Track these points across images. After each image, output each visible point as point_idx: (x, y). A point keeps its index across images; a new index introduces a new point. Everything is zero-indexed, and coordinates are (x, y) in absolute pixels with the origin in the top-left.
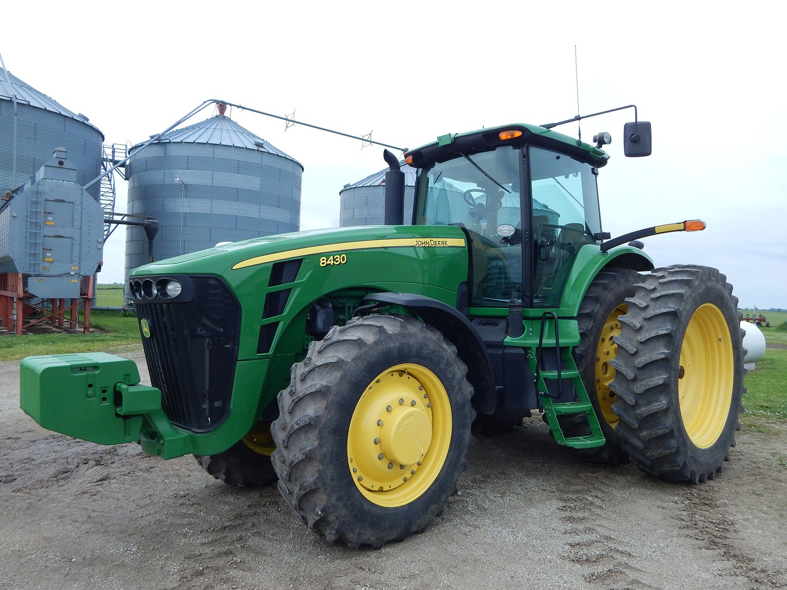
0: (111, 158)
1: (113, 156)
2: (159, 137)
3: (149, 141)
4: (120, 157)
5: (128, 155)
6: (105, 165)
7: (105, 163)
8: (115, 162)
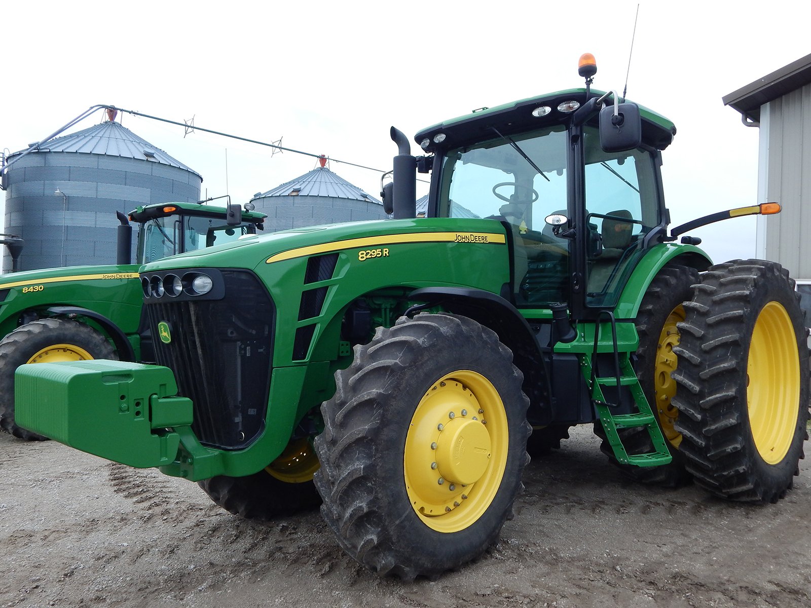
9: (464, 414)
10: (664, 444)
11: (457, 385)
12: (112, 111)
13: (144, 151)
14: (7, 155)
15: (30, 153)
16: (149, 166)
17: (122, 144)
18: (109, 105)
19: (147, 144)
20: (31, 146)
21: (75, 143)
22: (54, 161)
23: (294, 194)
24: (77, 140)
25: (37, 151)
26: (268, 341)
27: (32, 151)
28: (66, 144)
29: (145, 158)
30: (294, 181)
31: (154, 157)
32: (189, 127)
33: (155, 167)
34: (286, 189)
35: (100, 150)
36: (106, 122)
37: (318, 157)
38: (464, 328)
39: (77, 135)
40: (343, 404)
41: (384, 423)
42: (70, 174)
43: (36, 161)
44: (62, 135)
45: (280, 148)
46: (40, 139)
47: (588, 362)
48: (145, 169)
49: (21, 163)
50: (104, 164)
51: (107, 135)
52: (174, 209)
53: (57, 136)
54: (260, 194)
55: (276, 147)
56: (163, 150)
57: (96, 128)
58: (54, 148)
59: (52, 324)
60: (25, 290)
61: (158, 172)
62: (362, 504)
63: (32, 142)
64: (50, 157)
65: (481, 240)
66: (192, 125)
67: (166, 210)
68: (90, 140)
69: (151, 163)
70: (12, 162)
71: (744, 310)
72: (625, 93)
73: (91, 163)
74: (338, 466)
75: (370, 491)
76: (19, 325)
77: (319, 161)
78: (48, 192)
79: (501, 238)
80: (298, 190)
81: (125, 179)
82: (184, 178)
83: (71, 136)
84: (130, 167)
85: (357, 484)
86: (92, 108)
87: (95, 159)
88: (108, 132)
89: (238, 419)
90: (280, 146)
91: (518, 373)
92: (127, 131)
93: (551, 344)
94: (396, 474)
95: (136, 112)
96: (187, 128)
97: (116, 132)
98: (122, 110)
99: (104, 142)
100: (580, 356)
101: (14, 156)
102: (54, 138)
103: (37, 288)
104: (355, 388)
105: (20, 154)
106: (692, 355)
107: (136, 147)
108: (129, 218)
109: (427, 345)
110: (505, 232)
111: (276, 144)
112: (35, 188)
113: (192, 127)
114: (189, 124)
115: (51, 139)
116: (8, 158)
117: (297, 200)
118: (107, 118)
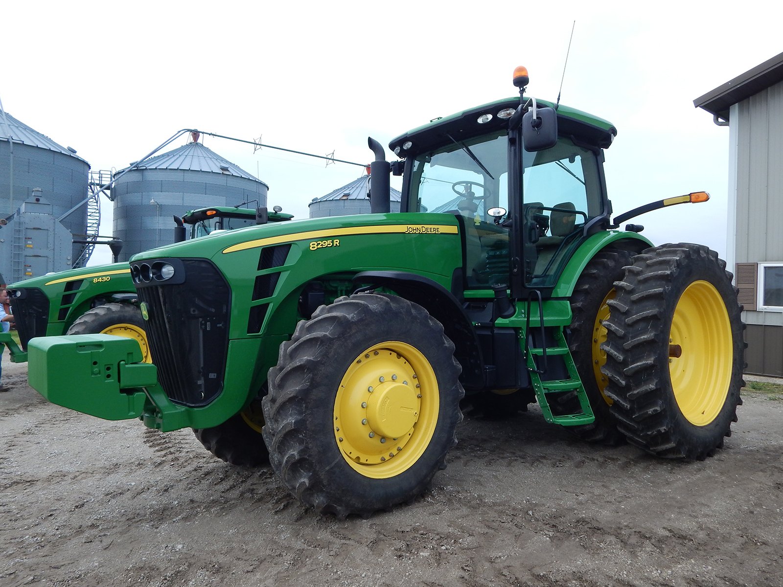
0: (98, 182)
1: (101, 180)
2: (137, 164)
3: (129, 168)
4: (106, 182)
5: (113, 179)
6: (93, 189)
7: (92, 186)
8: (101, 186)
9: (394, 379)
10: (589, 407)
11: (391, 354)
12: (196, 134)
13: (221, 166)
14: (114, 173)
15: (130, 171)
16: (224, 178)
17: (203, 161)
18: (193, 128)
19: (223, 160)
20: (131, 164)
21: (166, 161)
22: (149, 176)
23: (345, 198)
24: (168, 158)
25: (137, 168)
26: (226, 318)
27: (133, 169)
28: (159, 162)
29: (221, 172)
30: (344, 188)
31: (228, 170)
32: (257, 144)
33: (229, 179)
34: (337, 194)
35: (185, 167)
36: (191, 143)
37: (365, 166)
38: (393, 305)
39: (167, 155)
40: (281, 369)
41: (314, 385)
42: (162, 187)
43: (136, 177)
44: (156, 155)
45: (332, 160)
46: (138, 159)
47: (523, 335)
48: (221, 181)
49: (124, 179)
50: (189, 177)
51: (191, 153)
52: (214, 212)
53: (152, 156)
54: (316, 199)
55: (330, 159)
56: (236, 164)
57: (183, 148)
58: (150, 166)
59: (114, 307)
60: (95, 280)
61: (231, 183)
62: (294, 452)
63: (132, 162)
64: (146, 173)
65: (433, 231)
66: (260, 143)
67: (209, 213)
68: (177, 158)
69: (226, 176)
70: (119, 177)
71: (665, 288)
72: (559, 99)
73: (178, 177)
74: (277, 421)
75: (301, 442)
76: (91, 308)
77: (366, 170)
78: (145, 202)
79: (454, 229)
80: (348, 195)
81: (206, 189)
82: (253, 187)
83: (163, 156)
84: (209, 179)
85: (290, 435)
86: (179, 132)
87: (181, 174)
88: (192, 151)
89: (201, 382)
90: (332, 158)
91: (448, 343)
92: (207, 150)
93: (493, 320)
94: (326, 428)
95: (215, 134)
96: (256, 145)
97: (199, 151)
98: (203, 133)
99: (188, 159)
100: (517, 330)
101: (119, 173)
102: (150, 157)
103: (105, 279)
104: (292, 355)
105: (123, 171)
106: (617, 328)
107: (214, 163)
108: (183, 220)
109: (355, 319)
110: (458, 224)
111: (329, 157)
112: (135, 198)
113: (260, 145)
114: (257, 143)
115: (148, 158)
116: (115, 175)
117: (347, 203)
118: (191, 140)
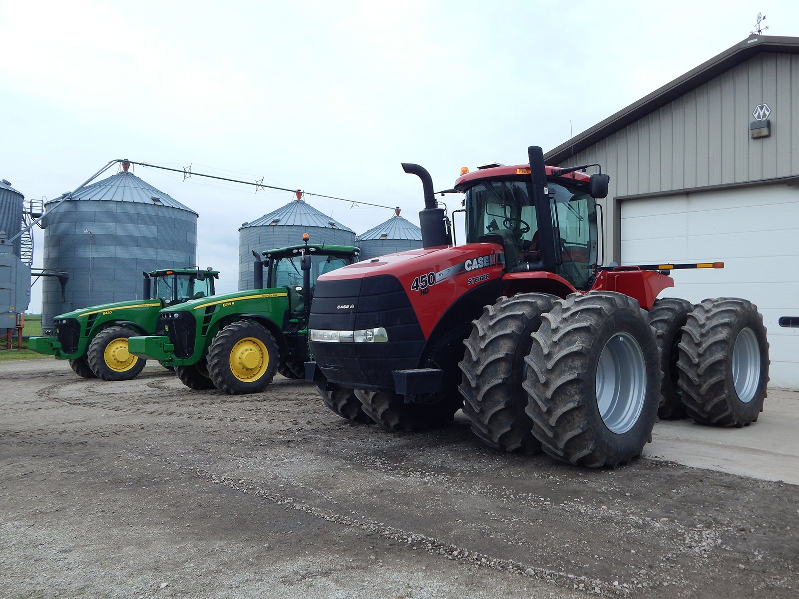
0: (29, 211)
1: (32, 209)
2: (71, 196)
4: (37, 210)
6: (24, 217)
7: (24, 215)
9: (251, 350)
12: (126, 164)
13: (152, 196)
14: (45, 202)
15: (64, 202)
16: (156, 208)
17: (135, 192)
18: (123, 159)
19: (154, 190)
20: (65, 195)
21: (99, 192)
22: (83, 207)
23: (274, 224)
24: (103, 187)
25: (69, 199)
26: (194, 330)
27: (66, 199)
28: (92, 193)
29: (152, 202)
30: (274, 213)
31: (160, 201)
32: (187, 173)
33: (161, 209)
34: (268, 220)
35: (117, 198)
36: (121, 173)
37: (295, 192)
38: (251, 325)
39: (99, 184)
40: (213, 345)
41: (223, 350)
42: (96, 217)
43: (69, 207)
45: (262, 186)
48: (153, 211)
50: (121, 208)
51: (122, 184)
53: (86, 185)
54: (247, 223)
55: (259, 185)
56: (166, 193)
57: (113, 178)
58: (82, 197)
60: (104, 313)
61: (163, 213)
62: (217, 371)
63: (65, 192)
64: (79, 204)
66: (190, 172)
68: (110, 188)
69: (157, 206)
70: (49, 207)
73: (112, 208)
74: (211, 361)
75: (219, 368)
77: (295, 195)
78: (78, 231)
80: (277, 221)
81: (137, 219)
82: (183, 216)
83: (95, 186)
84: (141, 210)
85: (216, 365)
86: (110, 162)
87: (113, 205)
88: (123, 181)
89: (186, 351)
90: (262, 184)
92: (138, 180)
94: (227, 365)
95: (145, 163)
96: (185, 173)
97: (130, 180)
98: (133, 163)
99: (120, 190)
101: (51, 203)
103: (109, 313)
105: (56, 201)
107: (145, 193)
108: (149, 275)
109: (238, 330)
111: (259, 183)
112: (68, 228)
114: (187, 171)
116: (46, 204)
117: (277, 229)
118: (122, 169)
